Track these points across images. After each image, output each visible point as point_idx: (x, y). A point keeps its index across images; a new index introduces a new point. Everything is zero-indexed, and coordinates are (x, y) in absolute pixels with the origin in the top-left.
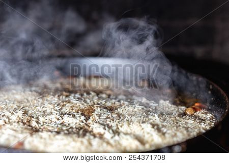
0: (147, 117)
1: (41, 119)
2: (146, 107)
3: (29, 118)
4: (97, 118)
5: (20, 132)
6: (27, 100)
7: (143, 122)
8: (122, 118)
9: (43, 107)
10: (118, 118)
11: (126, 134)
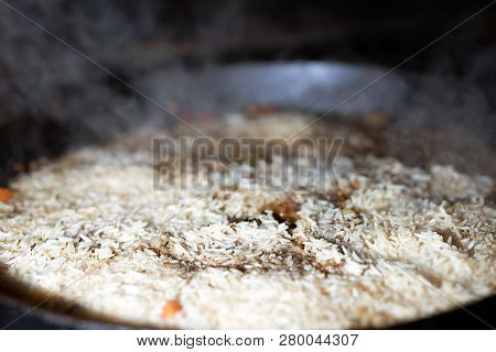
0: (420, 212)
1: (191, 237)
2: (408, 185)
3: (164, 237)
4: (314, 224)
5: (158, 274)
6: (137, 188)
7: (418, 228)
8: (365, 219)
9: (183, 206)
10: (357, 221)
11: (391, 260)
